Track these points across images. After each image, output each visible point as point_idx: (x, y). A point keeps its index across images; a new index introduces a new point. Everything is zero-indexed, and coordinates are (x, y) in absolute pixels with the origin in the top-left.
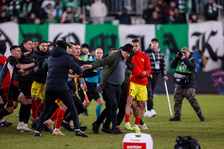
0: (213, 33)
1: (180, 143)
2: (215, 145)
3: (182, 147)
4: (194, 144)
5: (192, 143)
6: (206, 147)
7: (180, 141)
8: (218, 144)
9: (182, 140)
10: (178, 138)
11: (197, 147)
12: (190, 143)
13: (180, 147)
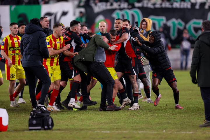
0: (64, 14)
1: (34, 116)
2: (67, 118)
3: (35, 120)
4: (47, 117)
5: (45, 117)
6: (58, 119)
7: (34, 114)
8: (69, 117)
9: (35, 114)
10: (32, 112)
11: (50, 120)
12: (44, 116)
13: (34, 120)
